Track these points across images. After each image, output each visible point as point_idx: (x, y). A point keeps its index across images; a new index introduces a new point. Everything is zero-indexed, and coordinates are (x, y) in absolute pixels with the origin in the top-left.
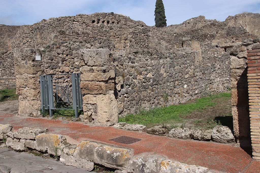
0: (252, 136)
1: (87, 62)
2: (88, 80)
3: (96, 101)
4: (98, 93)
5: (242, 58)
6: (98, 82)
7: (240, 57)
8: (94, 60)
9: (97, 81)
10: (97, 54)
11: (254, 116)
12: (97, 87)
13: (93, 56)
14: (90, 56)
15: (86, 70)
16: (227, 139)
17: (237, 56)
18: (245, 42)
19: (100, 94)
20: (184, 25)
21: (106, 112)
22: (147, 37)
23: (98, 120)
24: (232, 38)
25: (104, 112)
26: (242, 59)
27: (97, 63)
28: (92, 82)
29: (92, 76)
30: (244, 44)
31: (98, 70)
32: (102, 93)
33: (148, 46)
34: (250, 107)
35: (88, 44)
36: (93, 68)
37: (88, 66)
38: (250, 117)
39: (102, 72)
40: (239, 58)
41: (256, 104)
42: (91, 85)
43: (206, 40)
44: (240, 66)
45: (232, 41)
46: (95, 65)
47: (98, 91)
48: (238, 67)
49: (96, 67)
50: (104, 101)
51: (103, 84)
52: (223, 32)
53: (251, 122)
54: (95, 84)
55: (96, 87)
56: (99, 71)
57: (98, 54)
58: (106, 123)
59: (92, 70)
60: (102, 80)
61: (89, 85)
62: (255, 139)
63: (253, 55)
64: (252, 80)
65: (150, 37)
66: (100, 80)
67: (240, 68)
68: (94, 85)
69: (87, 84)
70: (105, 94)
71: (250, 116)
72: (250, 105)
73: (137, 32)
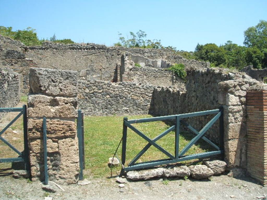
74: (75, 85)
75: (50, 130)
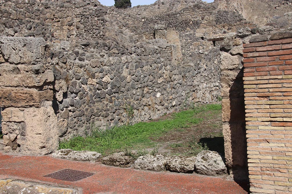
0: (249, 165)
1: (9, 58)
2: (10, 85)
3: (24, 117)
4: (27, 105)
5: (236, 54)
6: (28, 89)
7: (234, 53)
8: (21, 55)
9: (26, 87)
10: (25, 45)
11: (252, 136)
12: (26, 95)
13: (18, 48)
14: (14, 48)
15: (7, 69)
16: (216, 170)
17: (230, 52)
18: (240, 33)
19: (31, 106)
20: (157, 6)
21: (40, 134)
22: (102, 21)
23: (27, 146)
24: (224, 27)
25: (37, 134)
26: (236, 56)
27: (25, 60)
28: (17, 88)
29: (16, 79)
30: (239, 34)
31: (26, 70)
32: (33, 105)
33: (104, 36)
34: (247, 123)
35: (10, 29)
36: (19, 66)
37: (11, 63)
38: (247, 138)
39: (33, 73)
40: (233, 55)
41: (255, 119)
42: (16, 93)
43: (188, 28)
44: (234, 67)
45: (223, 31)
46: (22, 61)
47: (28, 102)
48: (231, 67)
49: (23, 65)
50: (37, 117)
51: (35, 91)
52: (211, 19)
53: (248, 144)
54: (22, 91)
55: (24, 95)
56: (28, 72)
57: (27, 45)
58: (39, 151)
59: (17, 71)
60: (33, 85)
61: (12, 92)
62: (254, 169)
63: (251, 51)
64: (249, 86)
65: (107, 23)
66: (30, 85)
67: (234, 69)
68: (21, 93)
69: (8, 91)
70: (38, 107)
71: (247, 136)
72: (247, 121)
73: (87, 14)
74: (32, 52)
75: (15, 99)
